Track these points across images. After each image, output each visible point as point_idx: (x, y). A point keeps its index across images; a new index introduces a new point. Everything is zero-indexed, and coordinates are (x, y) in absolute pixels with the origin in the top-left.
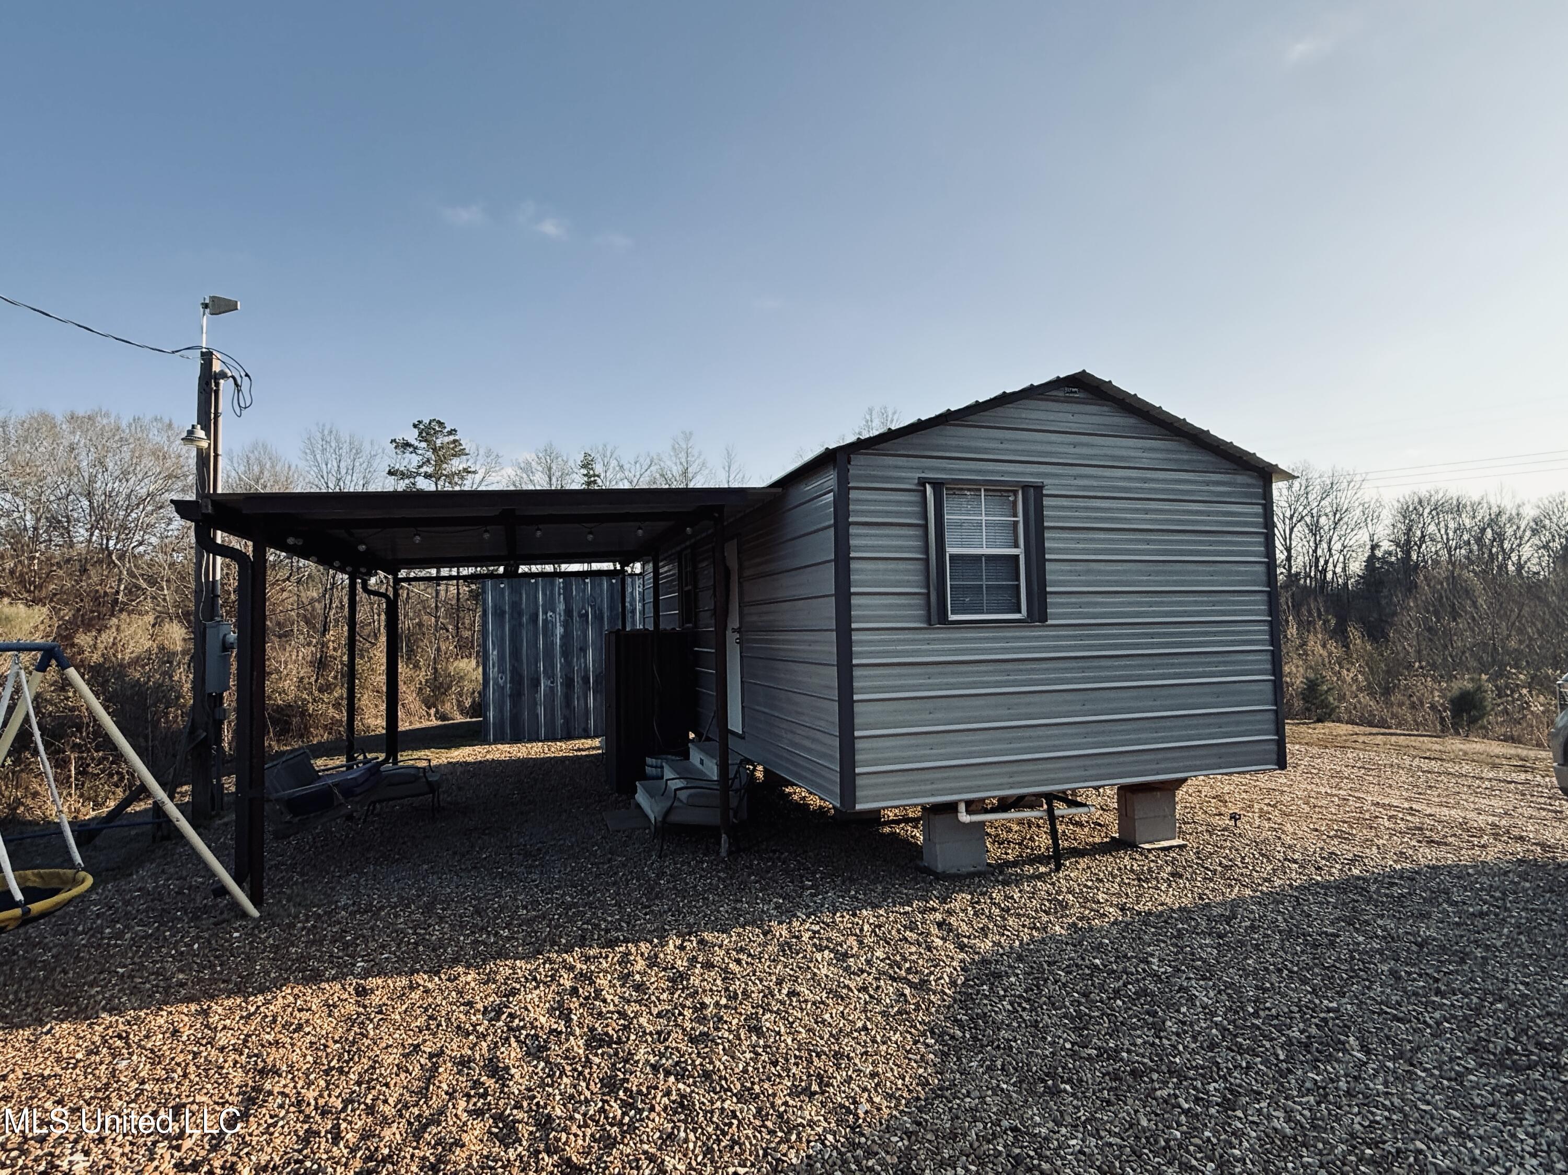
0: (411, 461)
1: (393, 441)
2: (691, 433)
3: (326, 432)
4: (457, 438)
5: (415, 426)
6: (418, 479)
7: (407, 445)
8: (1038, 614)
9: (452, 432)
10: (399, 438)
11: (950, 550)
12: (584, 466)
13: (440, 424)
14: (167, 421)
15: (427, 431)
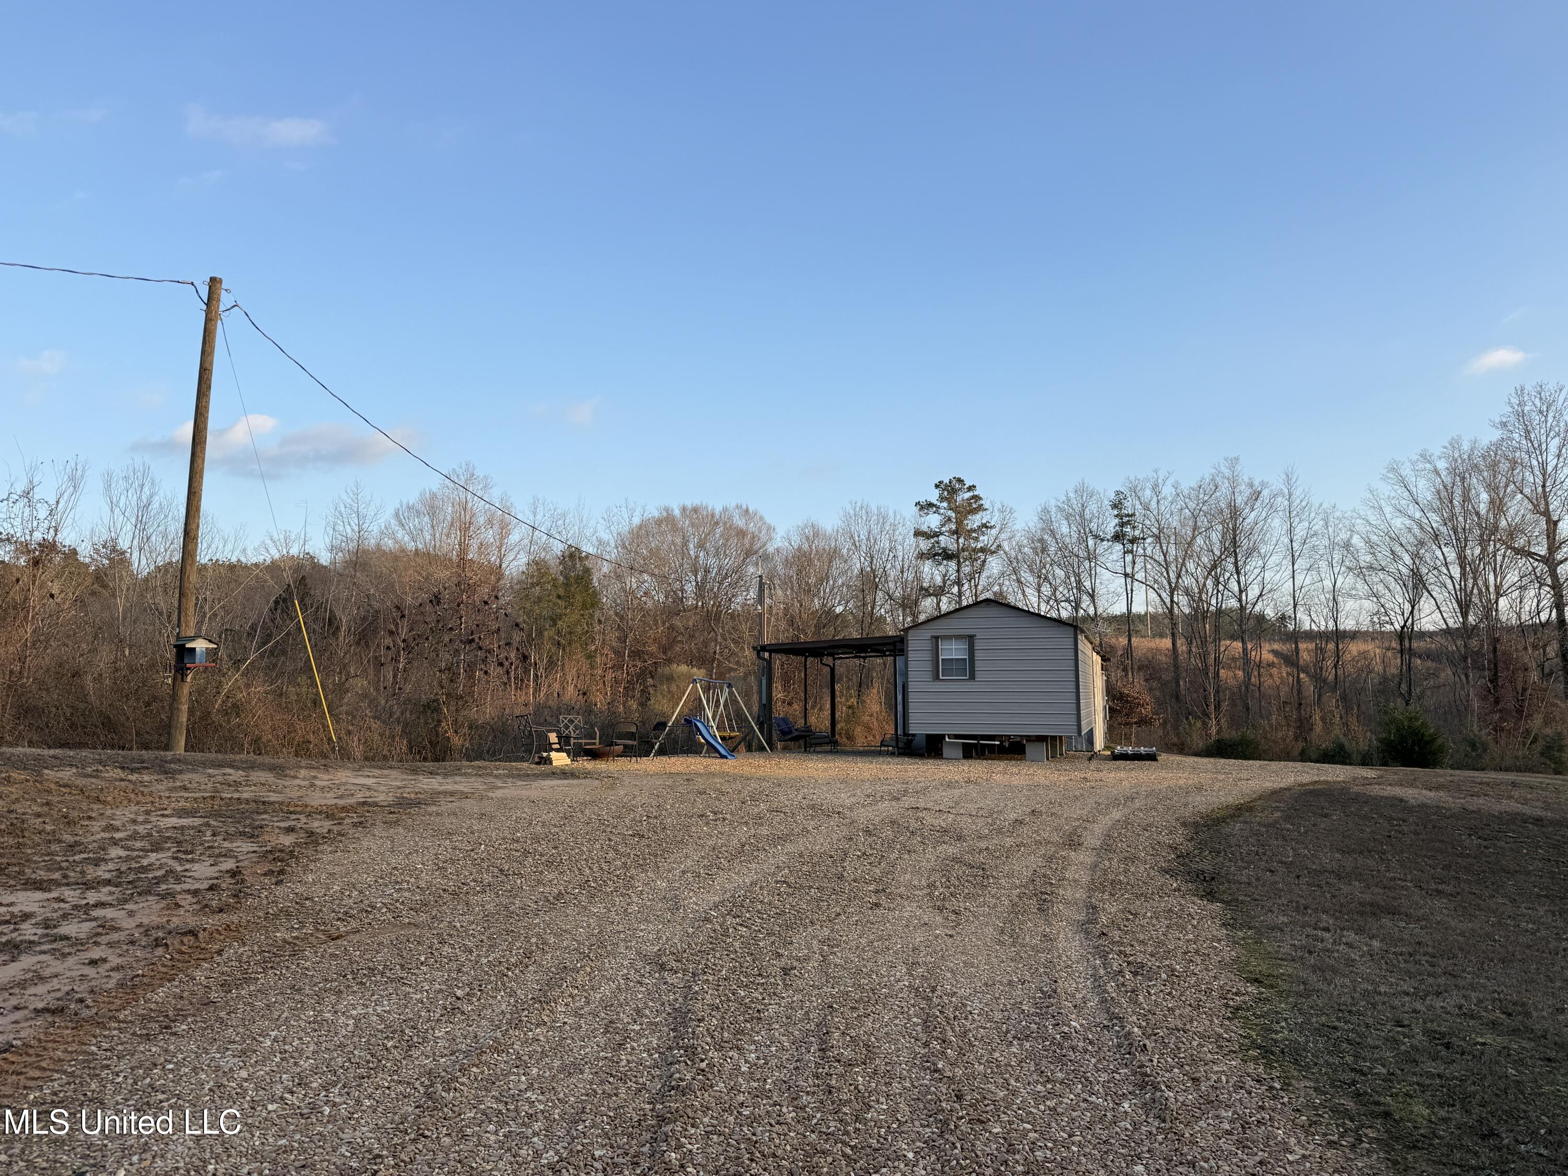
0: (933, 521)
1: (917, 504)
2: (1237, 459)
3: (857, 509)
4: (976, 493)
5: (937, 486)
6: (941, 538)
7: (931, 505)
8: (972, 677)
9: (971, 488)
10: (922, 500)
11: (941, 657)
12: (1115, 506)
13: (960, 481)
14: (744, 507)
15: (949, 490)
